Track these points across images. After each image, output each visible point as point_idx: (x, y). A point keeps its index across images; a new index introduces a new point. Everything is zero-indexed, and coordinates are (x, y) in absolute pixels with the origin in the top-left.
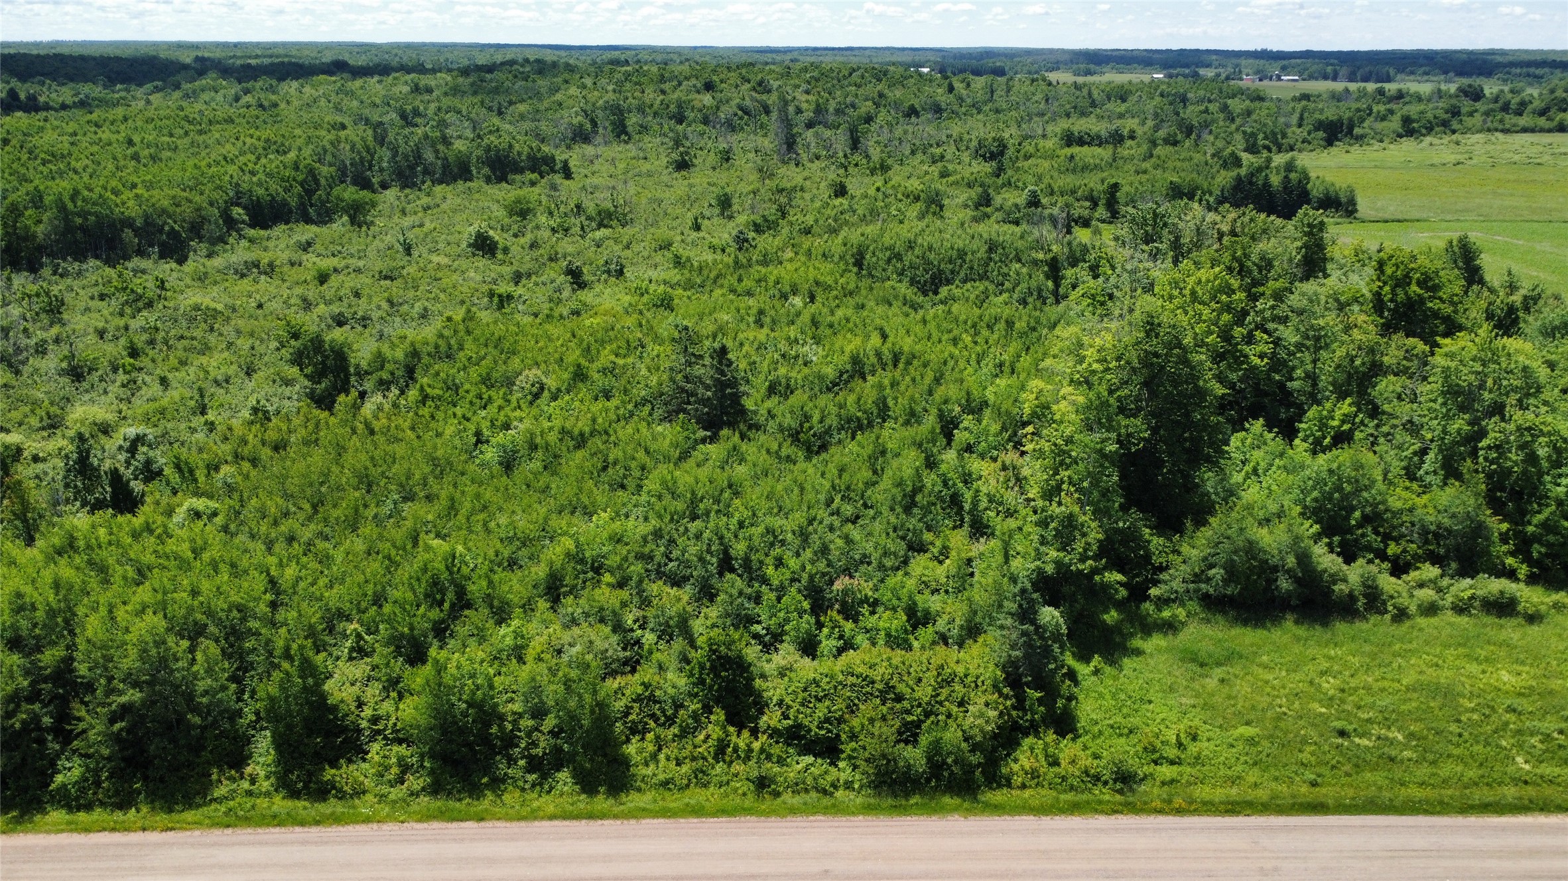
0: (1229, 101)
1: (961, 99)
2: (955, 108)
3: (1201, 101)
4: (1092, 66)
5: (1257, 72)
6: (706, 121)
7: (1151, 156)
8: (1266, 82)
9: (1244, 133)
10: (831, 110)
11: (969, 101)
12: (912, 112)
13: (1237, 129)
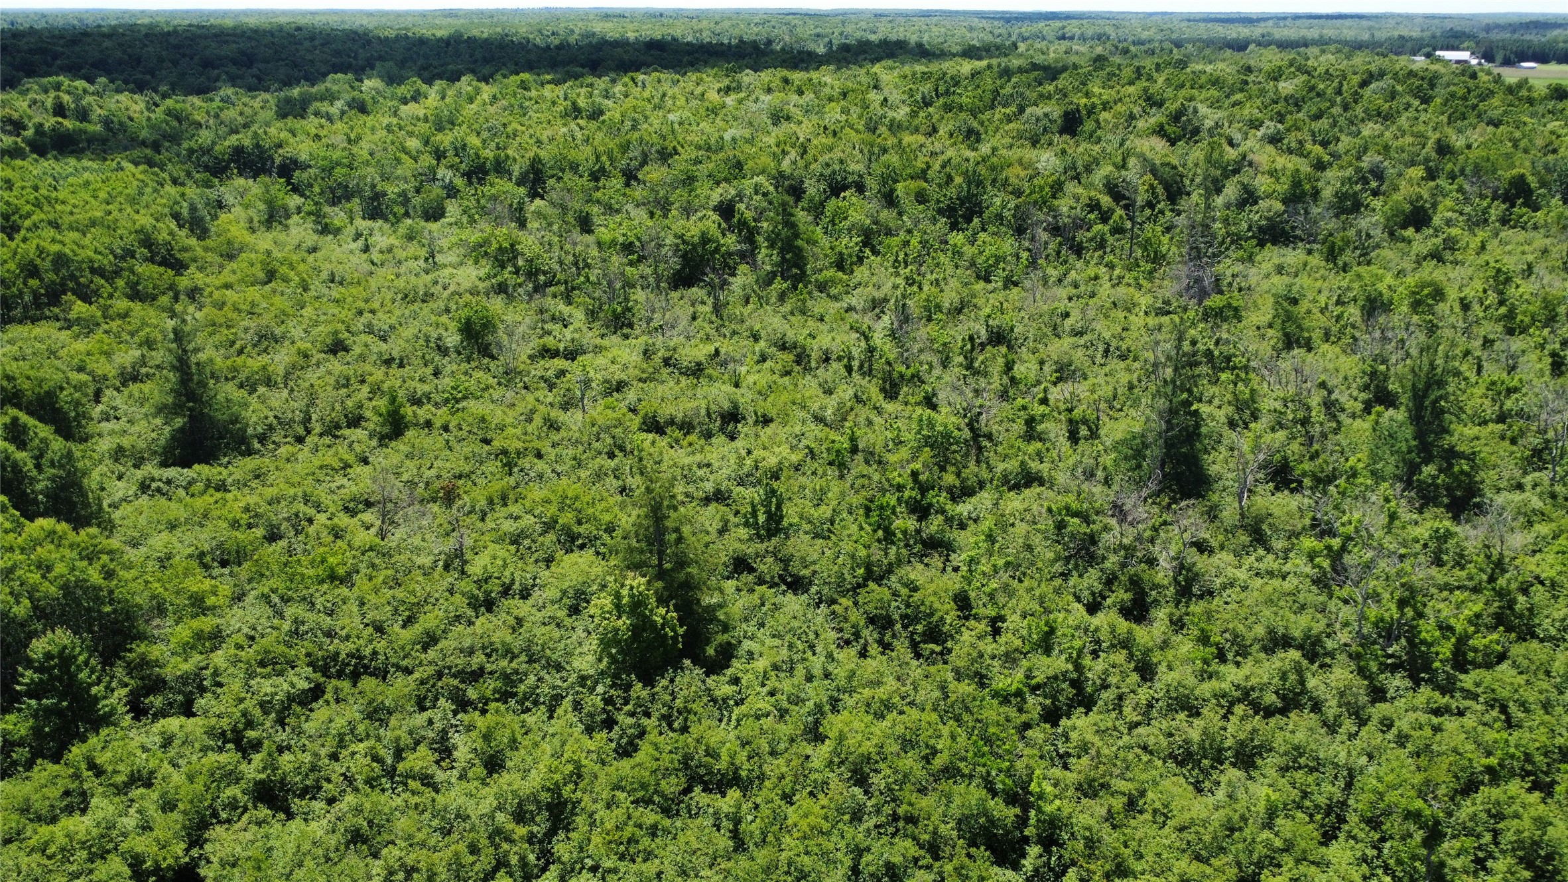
6: (1019, 224)
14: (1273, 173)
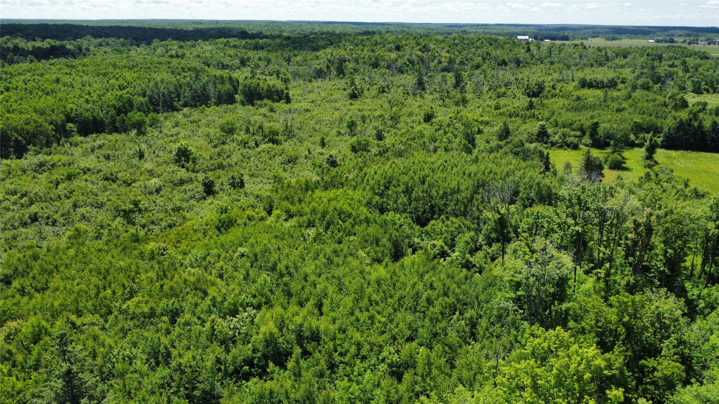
0: (687, 59)
1: (533, 56)
2: (528, 60)
3: (671, 58)
4: (616, 36)
5: (707, 40)
6: (389, 67)
7: (630, 97)
8: (712, 46)
9: (693, 81)
10: (457, 61)
11: (537, 57)
12: (504, 63)
13: (689, 78)
14: (445, 57)
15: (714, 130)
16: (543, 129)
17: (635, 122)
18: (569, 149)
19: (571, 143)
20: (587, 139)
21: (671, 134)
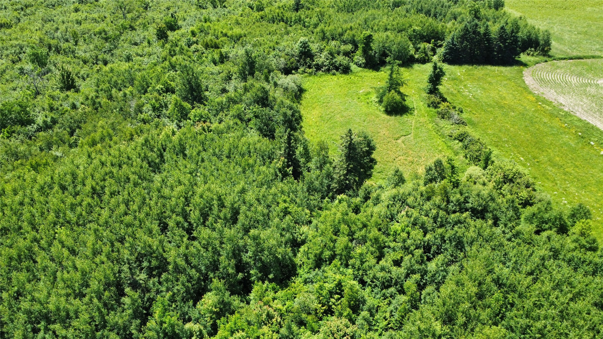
15: (501, 37)
16: (305, 48)
17: (414, 31)
18: (337, 73)
19: (340, 65)
20: (359, 57)
21: (455, 45)
